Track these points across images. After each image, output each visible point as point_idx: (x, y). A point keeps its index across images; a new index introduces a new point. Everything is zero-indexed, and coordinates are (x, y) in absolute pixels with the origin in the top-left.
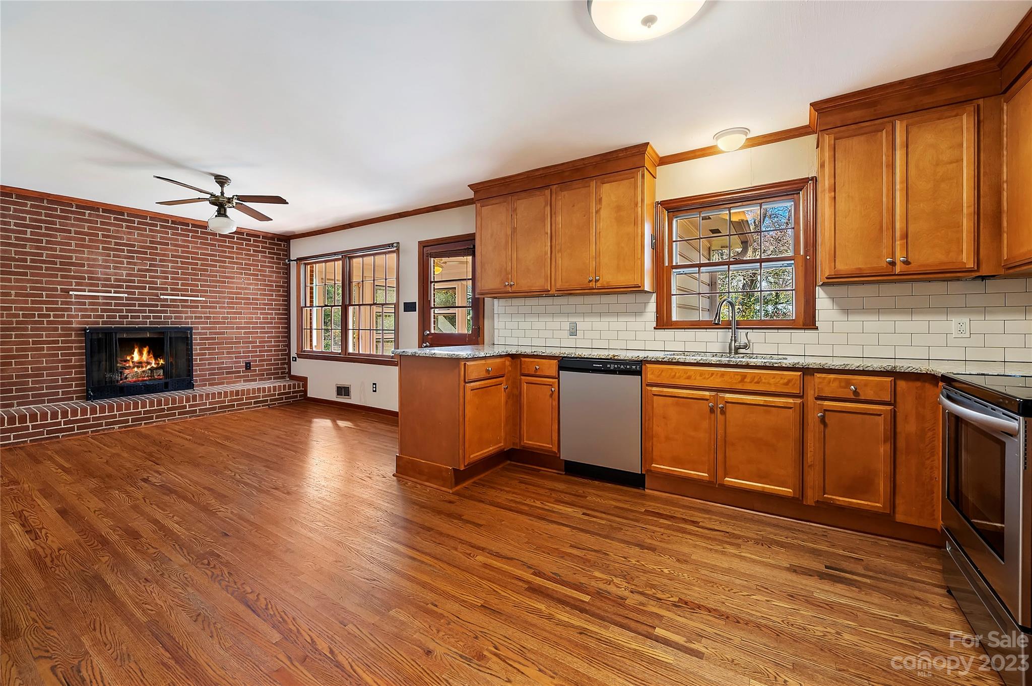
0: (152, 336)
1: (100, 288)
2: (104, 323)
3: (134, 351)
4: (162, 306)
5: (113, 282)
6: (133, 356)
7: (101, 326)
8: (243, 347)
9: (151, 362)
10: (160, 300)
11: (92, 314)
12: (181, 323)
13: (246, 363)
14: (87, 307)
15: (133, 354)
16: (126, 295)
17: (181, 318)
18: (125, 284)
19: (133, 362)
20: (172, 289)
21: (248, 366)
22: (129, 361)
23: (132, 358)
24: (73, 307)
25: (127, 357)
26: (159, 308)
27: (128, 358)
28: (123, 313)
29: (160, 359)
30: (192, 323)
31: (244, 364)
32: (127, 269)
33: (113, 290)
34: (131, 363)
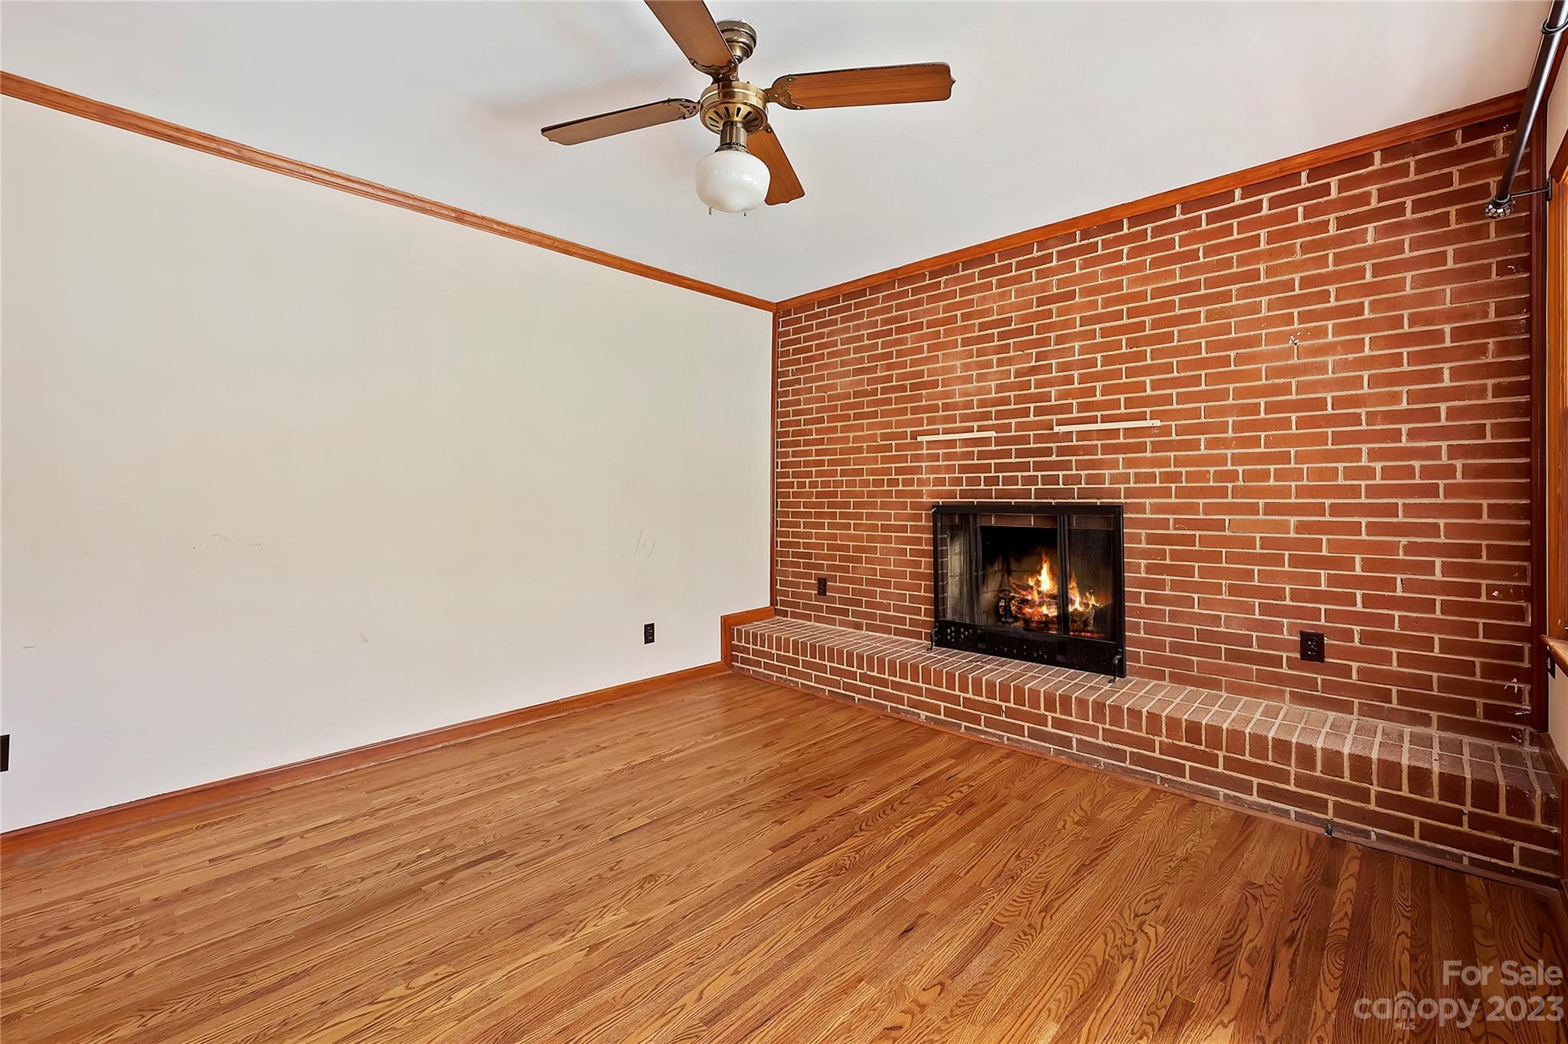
0: (1041, 525)
1: (958, 424)
2: (963, 494)
3: (1041, 568)
4: (1061, 451)
5: (976, 410)
6: (1040, 578)
7: (958, 500)
8: (1291, 578)
9: (1073, 598)
10: (1056, 437)
11: (947, 476)
12: (1099, 493)
13: (1302, 634)
14: (941, 463)
15: (1040, 574)
16: (993, 434)
17: (1100, 479)
18: (993, 409)
19: (1039, 593)
20: (1082, 407)
21: (1312, 647)
22: (1032, 588)
23: (1038, 583)
24: (923, 464)
25: (1028, 580)
26: (1054, 458)
27: (1031, 583)
28: (991, 472)
29: (1090, 594)
30: (1129, 493)
31: (1298, 638)
32: (998, 376)
33: (975, 425)
34: (1035, 593)
